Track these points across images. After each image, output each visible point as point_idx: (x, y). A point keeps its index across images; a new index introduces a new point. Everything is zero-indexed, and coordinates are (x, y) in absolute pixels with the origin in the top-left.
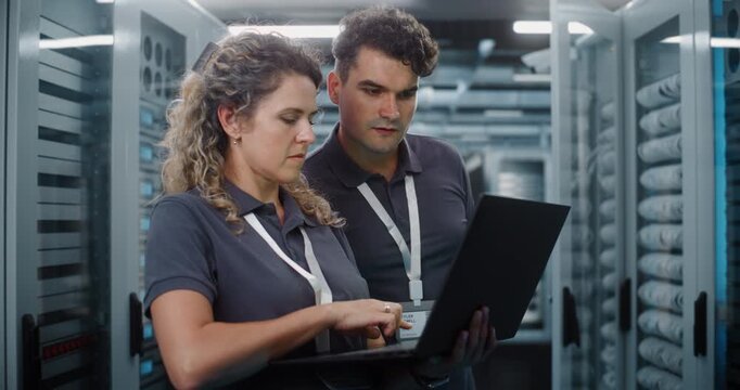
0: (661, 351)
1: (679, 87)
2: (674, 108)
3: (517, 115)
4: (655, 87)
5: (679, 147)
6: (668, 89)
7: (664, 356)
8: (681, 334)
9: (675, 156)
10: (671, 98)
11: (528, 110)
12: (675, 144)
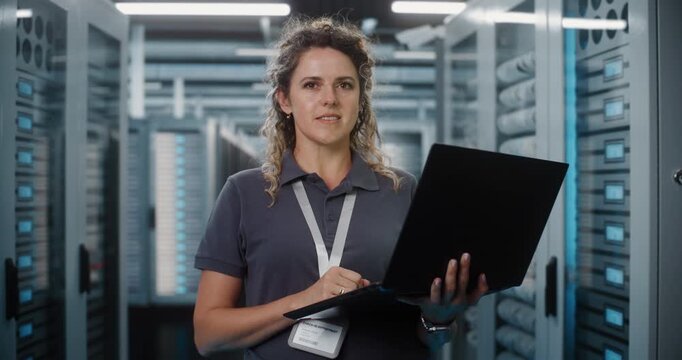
0: (517, 311)
1: (534, 62)
2: (529, 83)
3: (398, 90)
4: (513, 63)
5: (534, 120)
6: (525, 65)
7: (520, 316)
8: (534, 296)
9: (529, 128)
10: (527, 72)
11: (408, 85)
12: (530, 116)
